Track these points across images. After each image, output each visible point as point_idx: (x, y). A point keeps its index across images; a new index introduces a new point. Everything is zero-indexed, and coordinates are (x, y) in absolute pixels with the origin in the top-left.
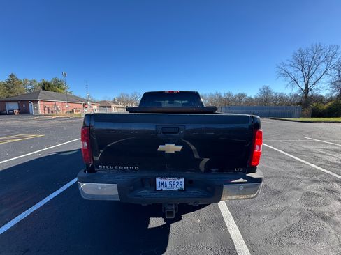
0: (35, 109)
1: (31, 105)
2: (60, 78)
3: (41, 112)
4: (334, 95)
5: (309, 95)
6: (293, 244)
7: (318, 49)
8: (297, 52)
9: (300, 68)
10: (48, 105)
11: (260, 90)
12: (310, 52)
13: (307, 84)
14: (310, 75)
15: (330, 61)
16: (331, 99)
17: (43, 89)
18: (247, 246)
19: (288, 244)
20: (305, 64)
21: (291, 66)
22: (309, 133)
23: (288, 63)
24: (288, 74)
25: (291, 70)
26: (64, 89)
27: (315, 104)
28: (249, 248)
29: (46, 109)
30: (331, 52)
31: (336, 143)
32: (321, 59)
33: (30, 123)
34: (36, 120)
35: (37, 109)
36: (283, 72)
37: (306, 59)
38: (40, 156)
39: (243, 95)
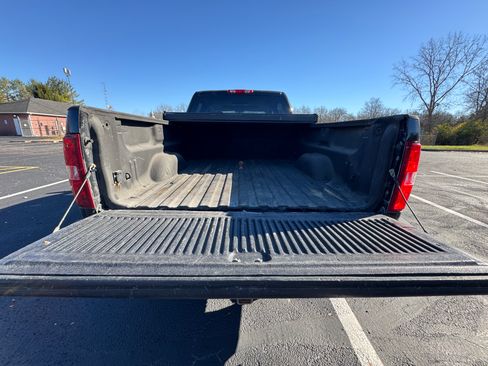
0: (24, 128)
1: (17, 121)
2: (61, 77)
3: (35, 133)
4: (468, 113)
5: (434, 113)
6: (441, 335)
7: (457, 41)
8: (425, 45)
9: (428, 70)
10: (45, 121)
11: (366, 104)
12: (445, 46)
13: (433, 96)
14: (440, 81)
15: (471, 61)
16: (462, 119)
17: (36, 95)
18: (371, 341)
19: (435, 336)
20: (434, 66)
21: (415, 66)
22: (437, 166)
23: (411, 62)
24: (409, 80)
25: (414, 74)
26: (68, 97)
27: (440, 126)
28: (373, 344)
29: (43, 128)
30: (475, 47)
31: (477, 179)
32: (459, 58)
33: (16, 148)
34: (27, 145)
35: (28, 128)
36: (402, 76)
37: (438, 58)
38: (26, 199)
39: (341, 112)
